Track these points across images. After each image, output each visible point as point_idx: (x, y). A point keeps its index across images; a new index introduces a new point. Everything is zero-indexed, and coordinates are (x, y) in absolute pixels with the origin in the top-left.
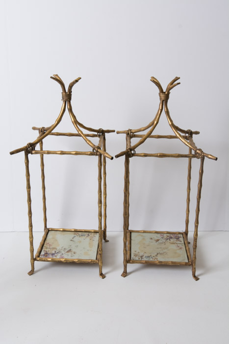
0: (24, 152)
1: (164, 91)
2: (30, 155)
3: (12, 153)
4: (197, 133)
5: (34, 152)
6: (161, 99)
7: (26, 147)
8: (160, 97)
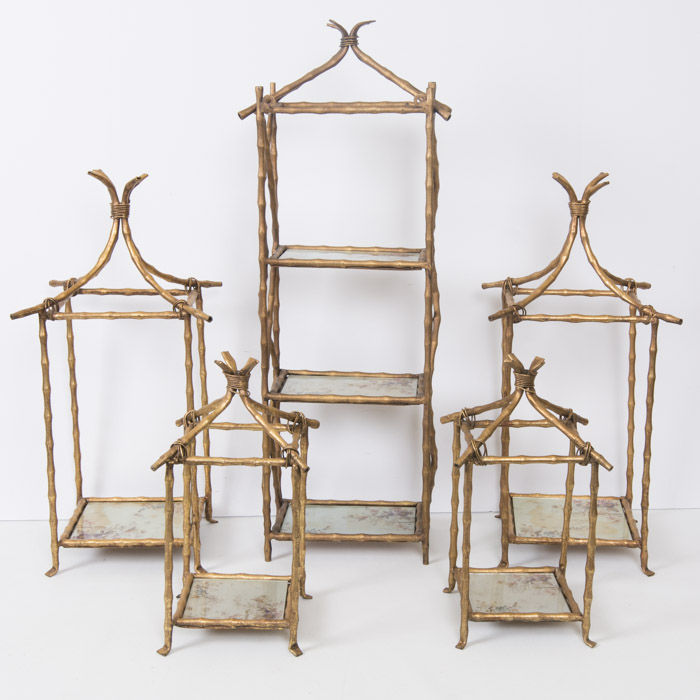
0: (37, 315)
1: (579, 198)
2: (48, 322)
3: (14, 317)
4: (645, 286)
5: (57, 316)
6: (572, 214)
7: (43, 305)
8: (571, 209)
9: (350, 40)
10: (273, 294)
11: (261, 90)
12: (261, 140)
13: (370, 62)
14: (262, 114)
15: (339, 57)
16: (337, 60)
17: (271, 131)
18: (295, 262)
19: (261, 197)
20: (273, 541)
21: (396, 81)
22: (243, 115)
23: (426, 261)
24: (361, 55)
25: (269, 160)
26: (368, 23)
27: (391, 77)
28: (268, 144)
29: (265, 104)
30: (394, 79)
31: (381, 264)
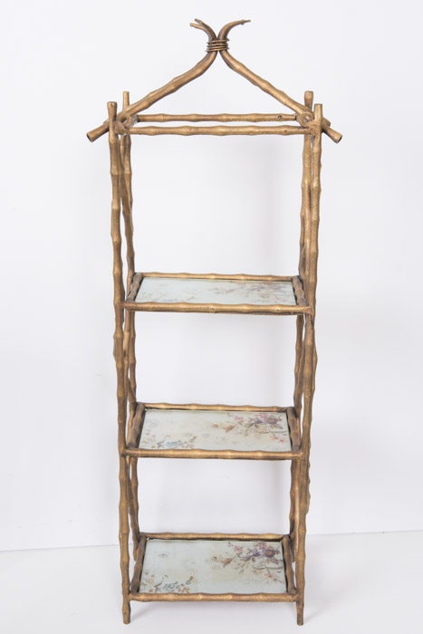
9: (218, 44)
10: (129, 331)
11: (115, 106)
12: (114, 167)
13: (244, 71)
14: (116, 135)
15: (206, 65)
16: (203, 67)
17: (125, 148)
18: (156, 306)
19: (116, 232)
20: (132, 603)
21: (276, 94)
22: (93, 137)
23: (308, 305)
24: (232, 62)
25: (124, 186)
26: (242, 23)
27: (269, 89)
28: (123, 168)
29: (120, 123)
30: (273, 92)
31: (255, 308)
